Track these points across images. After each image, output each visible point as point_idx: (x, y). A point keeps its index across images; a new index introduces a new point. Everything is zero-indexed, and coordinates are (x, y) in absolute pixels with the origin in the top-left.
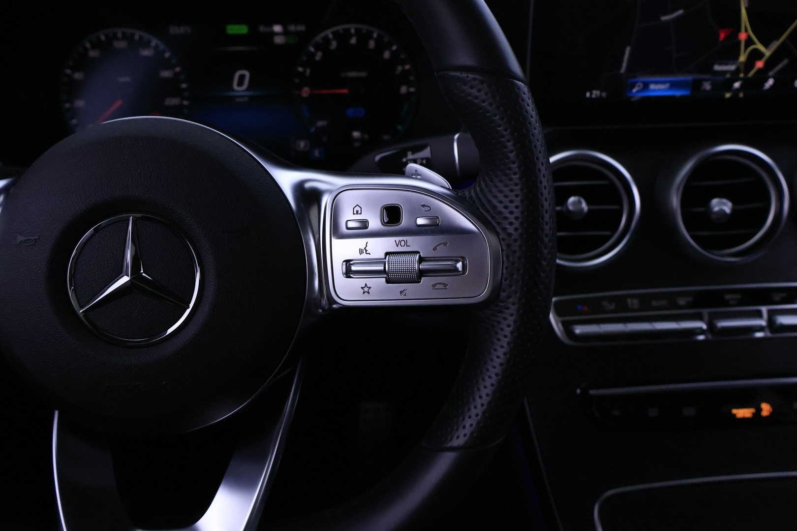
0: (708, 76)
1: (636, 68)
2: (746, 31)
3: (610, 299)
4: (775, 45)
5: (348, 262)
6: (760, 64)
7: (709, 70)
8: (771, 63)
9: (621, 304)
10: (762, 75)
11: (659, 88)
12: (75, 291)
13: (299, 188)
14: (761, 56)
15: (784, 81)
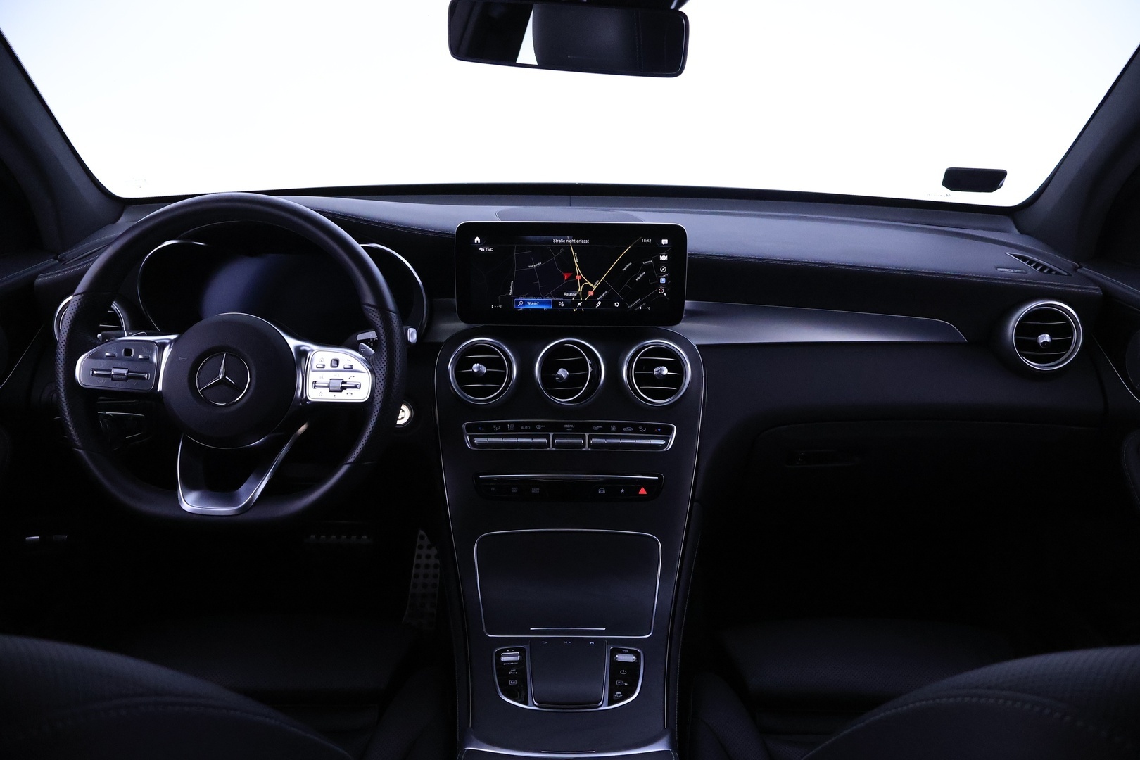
0: (562, 299)
1: (518, 292)
2: (579, 274)
3: (497, 424)
4: (598, 283)
5: (315, 382)
6: (591, 293)
7: (561, 295)
8: (598, 292)
9: (503, 427)
10: (594, 299)
11: (533, 304)
12: (199, 380)
13: (297, 348)
14: (591, 289)
15: (607, 302)
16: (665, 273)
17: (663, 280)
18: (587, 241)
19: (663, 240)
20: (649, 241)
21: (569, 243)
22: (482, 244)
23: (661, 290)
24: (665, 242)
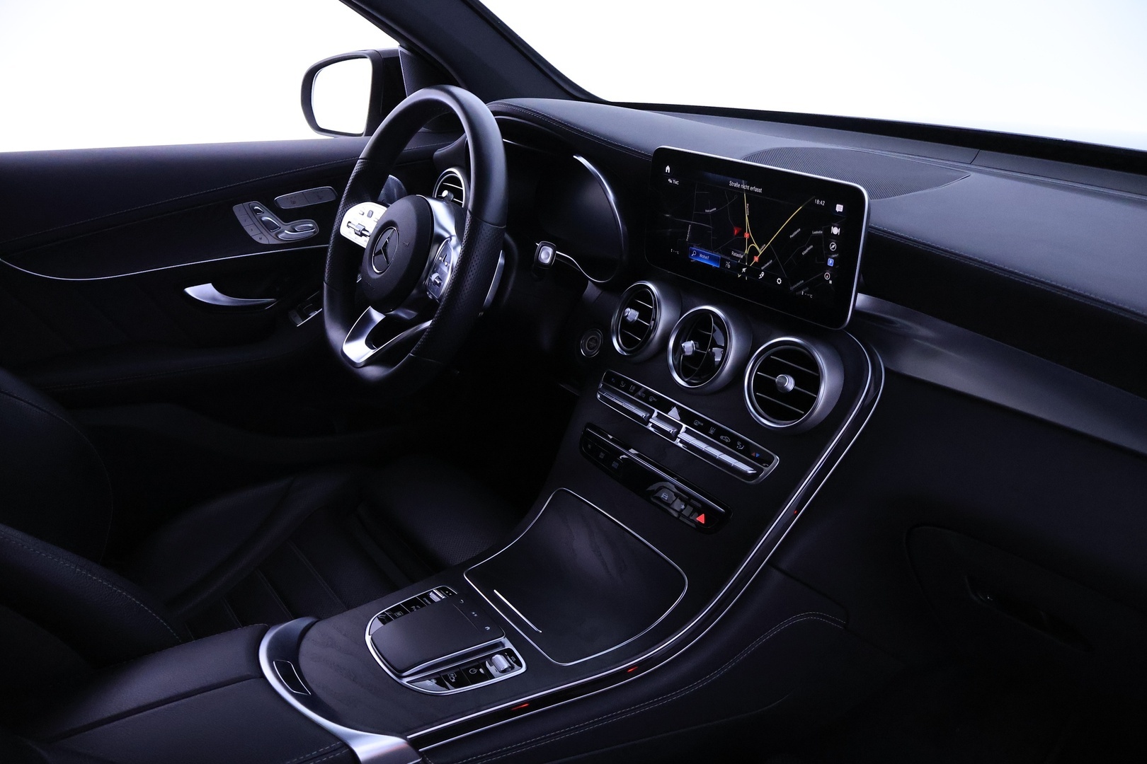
0: (729, 258)
1: (693, 240)
2: (748, 232)
4: (765, 247)
6: (756, 259)
7: (729, 253)
8: (764, 259)
10: (758, 268)
11: (704, 259)
14: (757, 253)
15: (770, 277)
16: (835, 253)
17: (831, 262)
18: (760, 190)
19: (838, 205)
20: (823, 203)
21: (743, 189)
22: (671, 175)
23: (827, 276)
24: (839, 208)
